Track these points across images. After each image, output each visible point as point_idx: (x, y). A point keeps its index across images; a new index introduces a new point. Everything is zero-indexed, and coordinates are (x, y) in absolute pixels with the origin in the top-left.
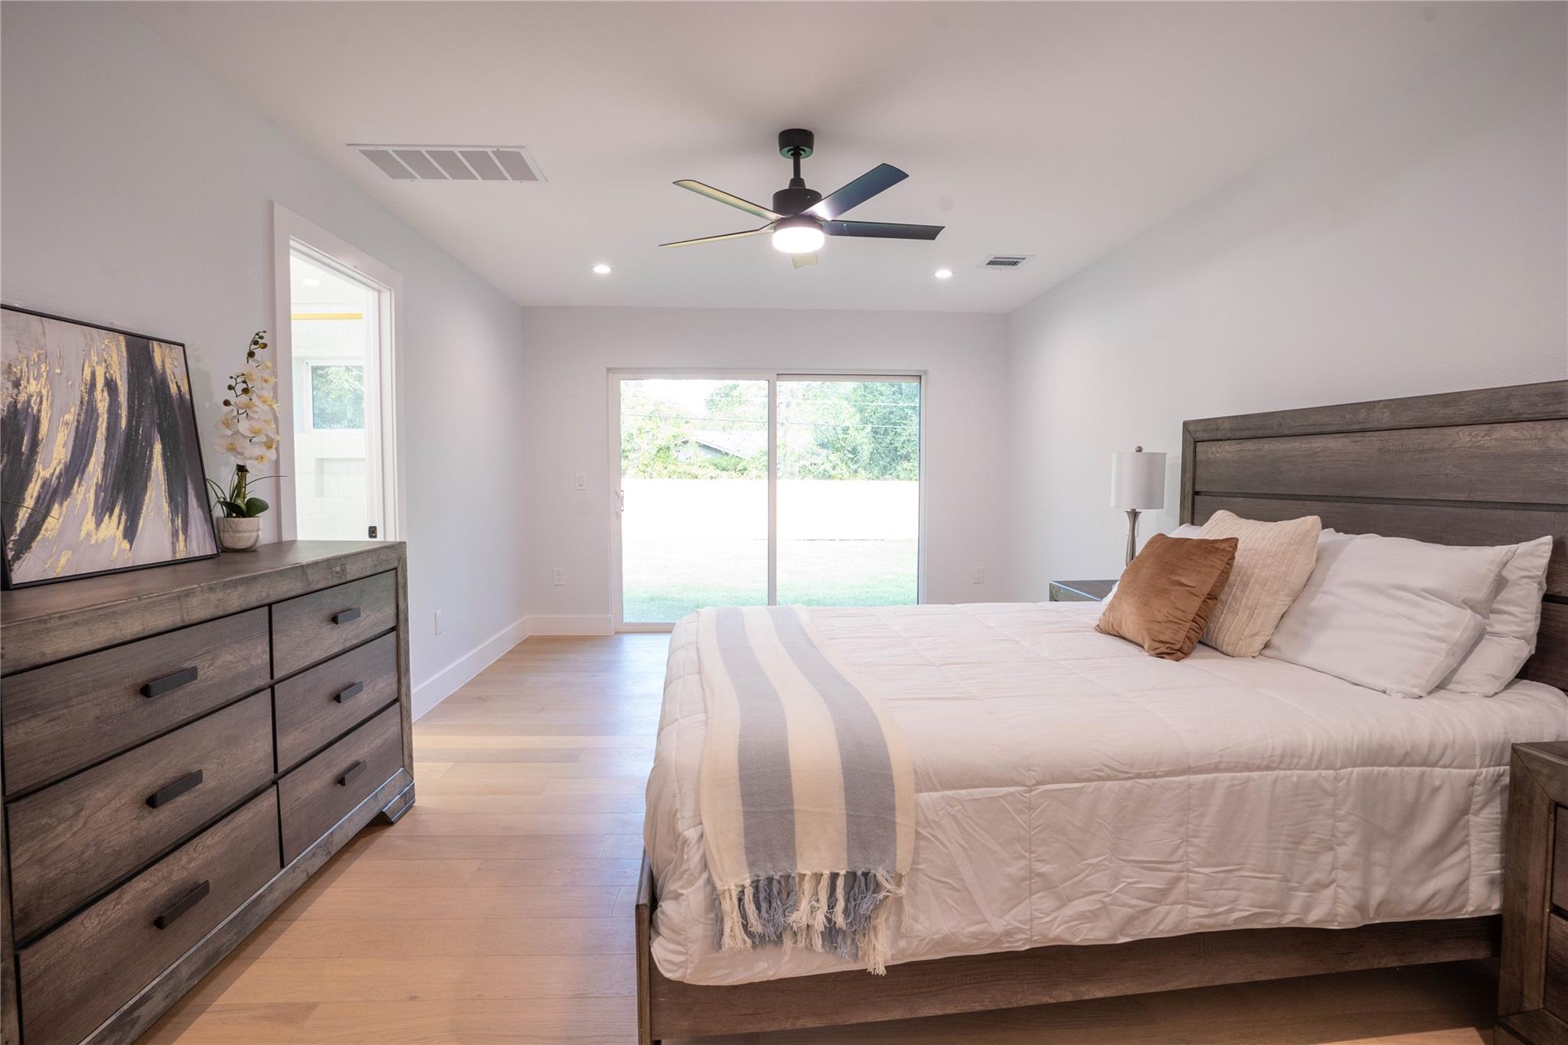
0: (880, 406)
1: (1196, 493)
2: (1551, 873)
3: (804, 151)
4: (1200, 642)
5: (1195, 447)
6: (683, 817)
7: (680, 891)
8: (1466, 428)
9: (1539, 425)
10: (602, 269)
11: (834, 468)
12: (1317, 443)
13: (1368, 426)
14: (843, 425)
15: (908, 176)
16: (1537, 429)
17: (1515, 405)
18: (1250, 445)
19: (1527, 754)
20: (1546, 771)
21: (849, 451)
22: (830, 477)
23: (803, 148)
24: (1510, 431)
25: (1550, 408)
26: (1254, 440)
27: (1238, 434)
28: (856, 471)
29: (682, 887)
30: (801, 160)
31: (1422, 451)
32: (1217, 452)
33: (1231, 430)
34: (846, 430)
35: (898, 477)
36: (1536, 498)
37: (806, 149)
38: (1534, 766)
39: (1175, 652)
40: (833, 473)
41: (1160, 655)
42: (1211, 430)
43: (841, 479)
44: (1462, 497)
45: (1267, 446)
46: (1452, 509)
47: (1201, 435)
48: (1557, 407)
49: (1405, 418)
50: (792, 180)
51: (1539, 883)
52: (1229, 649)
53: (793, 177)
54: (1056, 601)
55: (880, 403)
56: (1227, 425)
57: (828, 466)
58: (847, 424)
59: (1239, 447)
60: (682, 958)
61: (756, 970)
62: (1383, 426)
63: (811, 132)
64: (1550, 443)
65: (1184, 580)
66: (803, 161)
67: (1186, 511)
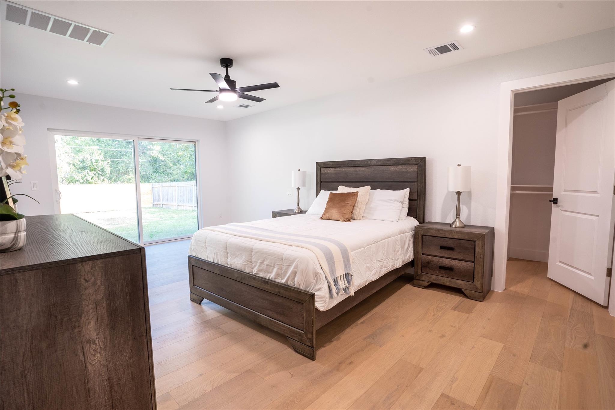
0: (109, 150)
1: (321, 182)
2: (422, 248)
3: (229, 66)
4: (352, 219)
5: (321, 169)
6: (318, 268)
7: (321, 287)
8: (392, 166)
9: (406, 166)
10: (73, 82)
11: (92, 179)
12: (358, 169)
13: (371, 165)
14: (96, 159)
15: (279, 87)
16: (405, 167)
17: (401, 162)
18: (338, 169)
19: (418, 228)
20: (421, 230)
21: (99, 171)
22: (89, 183)
23: (229, 65)
24: (400, 167)
25: (407, 163)
26: (340, 168)
27: (335, 166)
28: (103, 180)
29: (322, 286)
30: (229, 68)
31: (383, 171)
32: (328, 171)
33: (333, 165)
34: (97, 161)
35: (123, 182)
36: (406, 180)
37: (230, 65)
38: (419, 229)
39: (347, 220)
40: (91, 180)
41: (347, 221)
42: (326, 165)
43: (96, 184)
44: (392, 181)
45: (344, 169)
46: (389, 183)
47: (323, 166)
48: (408, 163)
49: (379, 163)
50: (225, 76)
51: (420, 250)
52: (357, 218)
53: (226, 75)
54: (276, 217)
55: (109, 149)
56: (331, 164)
57: (88, 178)
58: (97, 158)
59: (335, 169)
60: (324, 304)
61: (335, 303)
62: (374, 165)
63: (232, 60)
64: (408, 170)
65: (349, 203)
66: (229, 69)
67: (318, 187)
